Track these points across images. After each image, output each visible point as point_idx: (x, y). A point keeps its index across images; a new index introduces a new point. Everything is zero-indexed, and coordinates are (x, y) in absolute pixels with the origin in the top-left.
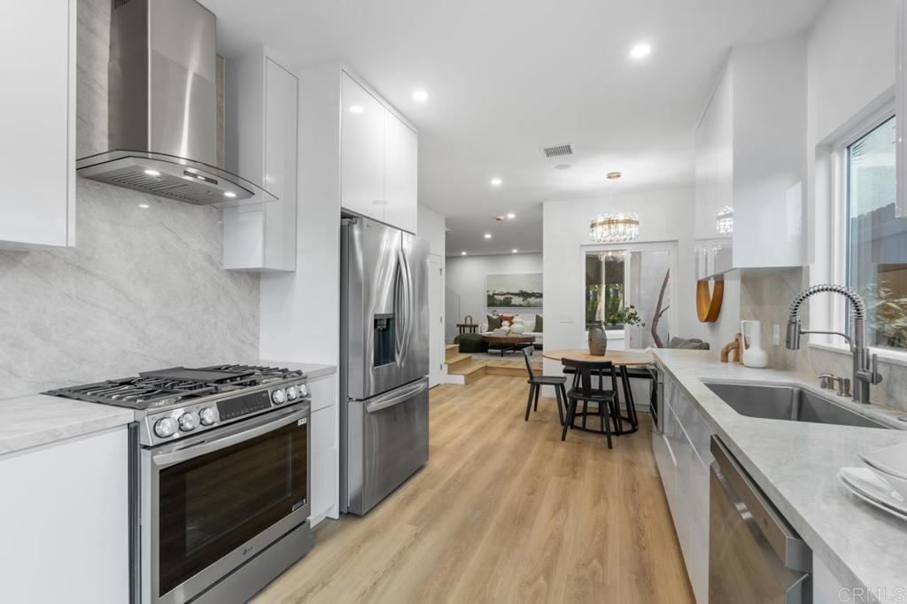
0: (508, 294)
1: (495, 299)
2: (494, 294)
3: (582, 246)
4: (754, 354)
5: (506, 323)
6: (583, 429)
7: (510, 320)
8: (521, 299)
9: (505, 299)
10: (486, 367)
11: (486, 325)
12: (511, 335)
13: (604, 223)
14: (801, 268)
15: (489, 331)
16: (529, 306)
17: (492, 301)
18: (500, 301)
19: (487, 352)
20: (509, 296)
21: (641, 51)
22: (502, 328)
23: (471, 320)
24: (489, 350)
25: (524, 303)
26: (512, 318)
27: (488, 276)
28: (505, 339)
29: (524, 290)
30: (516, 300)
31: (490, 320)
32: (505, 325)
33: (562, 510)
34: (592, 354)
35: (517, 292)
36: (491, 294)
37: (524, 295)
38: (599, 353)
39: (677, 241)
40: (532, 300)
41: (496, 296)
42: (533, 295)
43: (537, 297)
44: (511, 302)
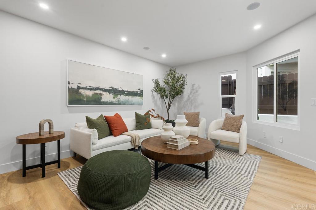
0: (97, 89)
1: (81, 94)
2: (79, 88)
8: (112, 95)
9: (93, 95)
16: (119, 103)
18: (87, 97)
20: (97, 92)
23: (50, 125)
25: (115, 101)
29: (115, 87)
30: (107, 97)
35: (107, 87)
36: (75, 87)
37: (114, 91)
40: (122, 98)
41: (81, 91)
42: (123, 92)
43: (126, 95)
44: (101, 98)
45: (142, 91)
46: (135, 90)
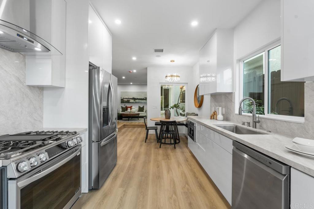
0: (128, 98)
1: (124, 100)
2: (123, 99)
3: (160, 83)
4: (220, 117)
5: (129, 109)
6: (165, 143)
7: (131, 108)
8: (133, 100)
10: (124, 125)
11: (121, 110)
12: (131, 113)
13: (170, 76)
14: (232, 93)
15: (122, 112)
16: (136, 103)
17: (122, 101)
18: (126, 101)
19: (122, 119)
21: (194, 23)
22: (128, 111)
24: (123, 119)
25: (134, 102)
26: (131, 107)
27: (121, 92)
28: (129, 114)
29: (134, 97)
30: (132, 101)
31: (122, 108)
32: (129, 110)
33: (170, 171)
34: (166, 118)
35: (132, 98)
38: (168, 118)
39: (187, 83)
40: (137, 101)
41: (124, 99)
42: (137, 99)
43: (139, 100)
44: (129, 101)
45: (146, 98)
46: (143, 98)
